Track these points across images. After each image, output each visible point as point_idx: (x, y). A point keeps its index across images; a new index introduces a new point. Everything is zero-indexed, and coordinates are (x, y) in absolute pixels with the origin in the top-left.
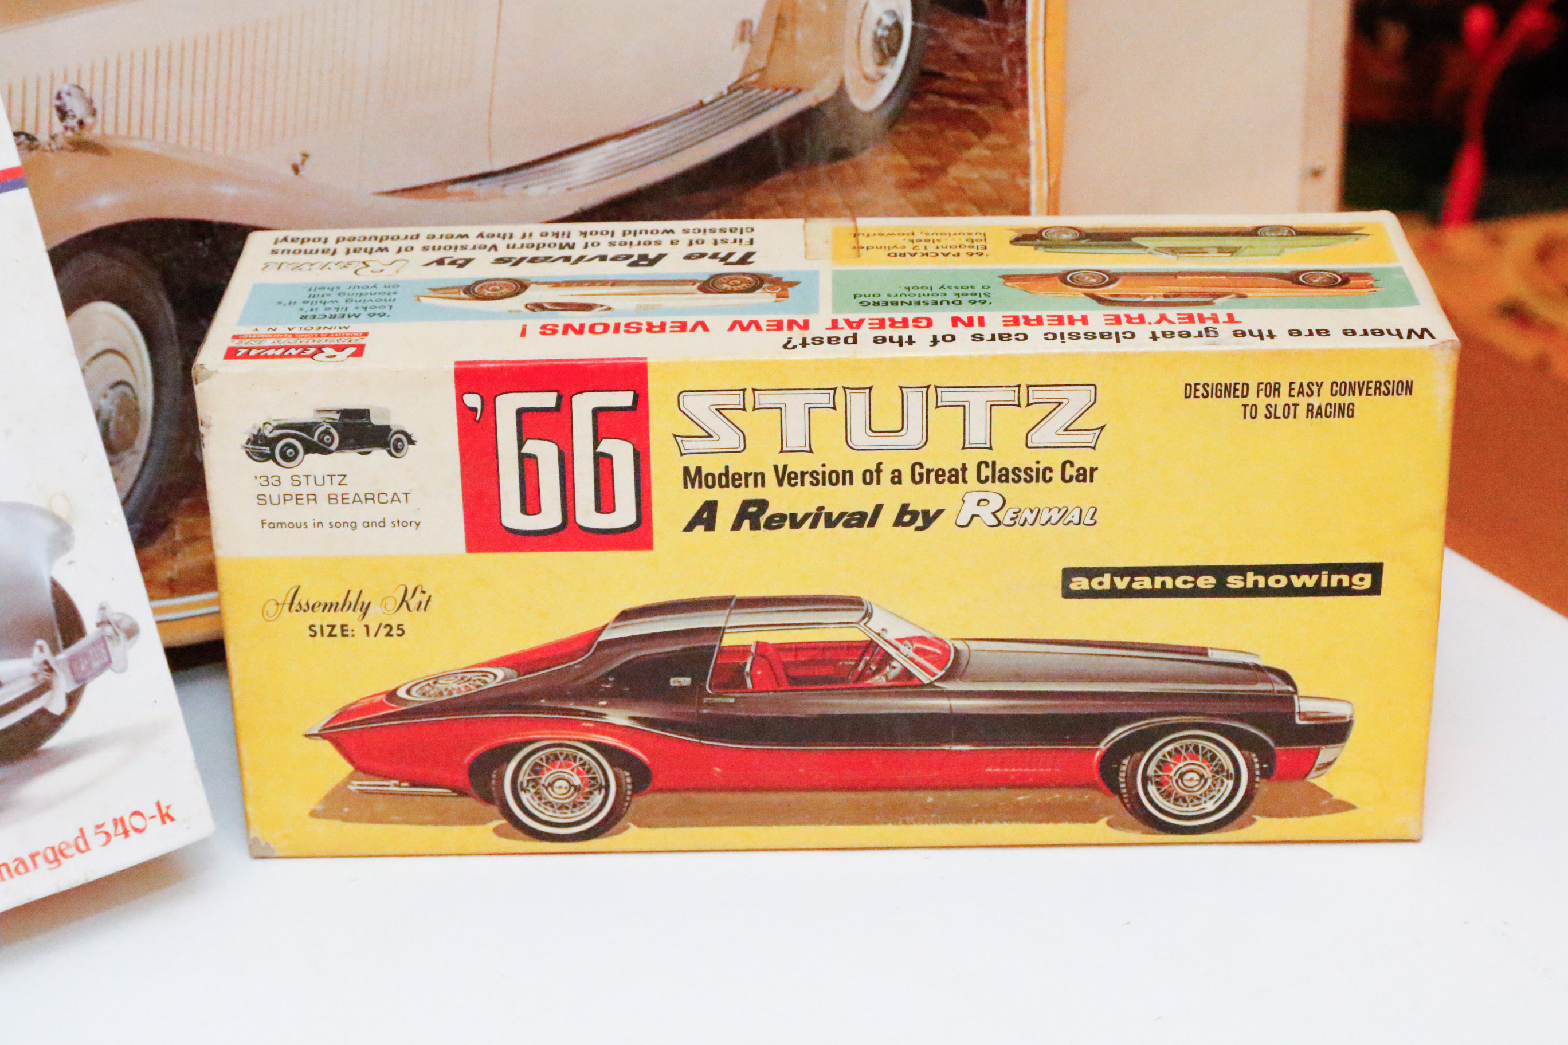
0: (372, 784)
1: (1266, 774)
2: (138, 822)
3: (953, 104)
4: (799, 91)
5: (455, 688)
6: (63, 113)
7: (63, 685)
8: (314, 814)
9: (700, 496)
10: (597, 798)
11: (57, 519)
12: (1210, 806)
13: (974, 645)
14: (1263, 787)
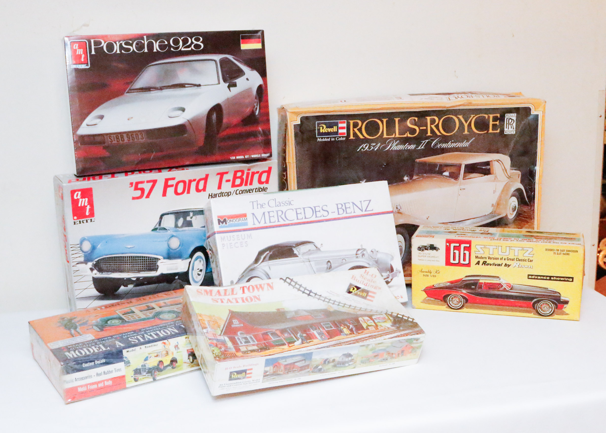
0: (429, 298)
1: (556, 308)
2: (398, 297)
3: (523, 218)
4: (500, 215)
5: (442, 285)
6: (397, 208)
7: (390, 278)
8: (422, 302)
9: (478, 260)
10: (460, 303)
11: (392, 256)
12: (548, 312)
13: (515, 285)
14: (556, 310)
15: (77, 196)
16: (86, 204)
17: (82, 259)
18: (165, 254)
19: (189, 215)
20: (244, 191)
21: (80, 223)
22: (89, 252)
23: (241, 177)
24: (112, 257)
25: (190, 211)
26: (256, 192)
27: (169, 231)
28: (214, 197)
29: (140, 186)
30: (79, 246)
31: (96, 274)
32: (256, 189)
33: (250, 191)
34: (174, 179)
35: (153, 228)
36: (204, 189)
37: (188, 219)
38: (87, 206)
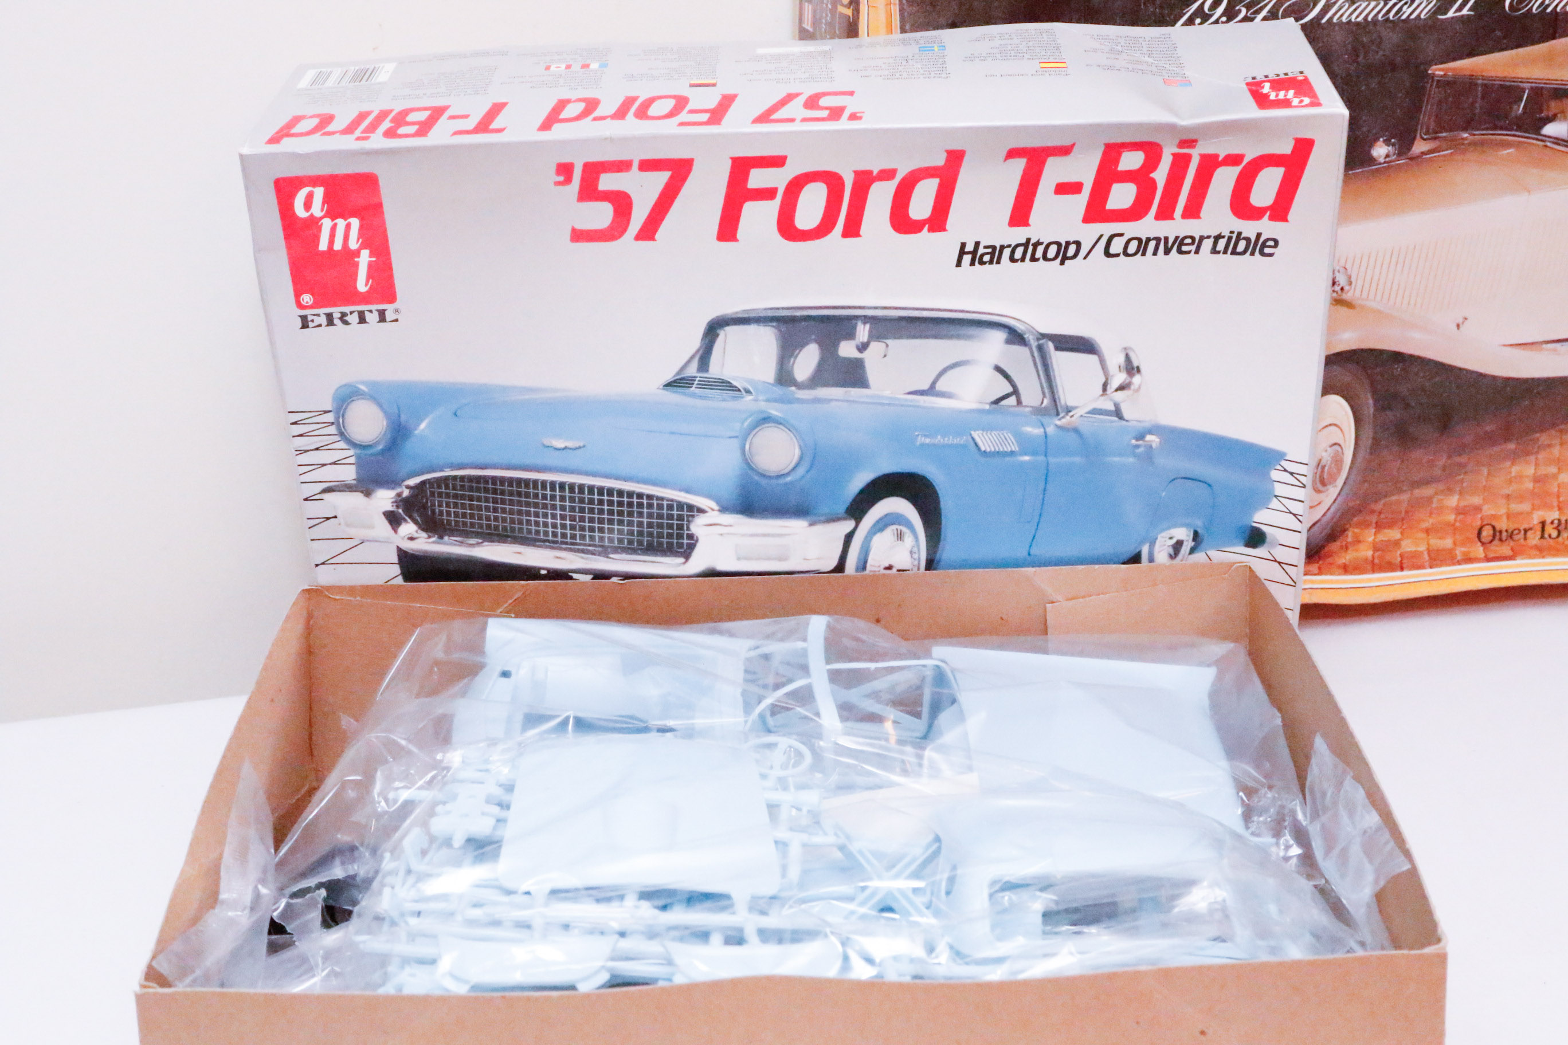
15: (308, 205)
16: (353, 245)
17: (348, 474)
18: (729, 489)
19: (851, 335)
20: (1152, 244)
21: (330, 322)
22: (380, 447)
23: (1141, 178)
24: (485, 479)
25: (856, 317)
26: (1214, 251)
27: (749, 398)
28: (987, 258)
29: (607, 182)
30: (330, 417)
31: (411, 539)
32: (1218, 237)
33: (1182, 244)
34: (778, 162)
35: (669, 377)
36: (938, 221)
37: (847, 350)
38: (357, 253)
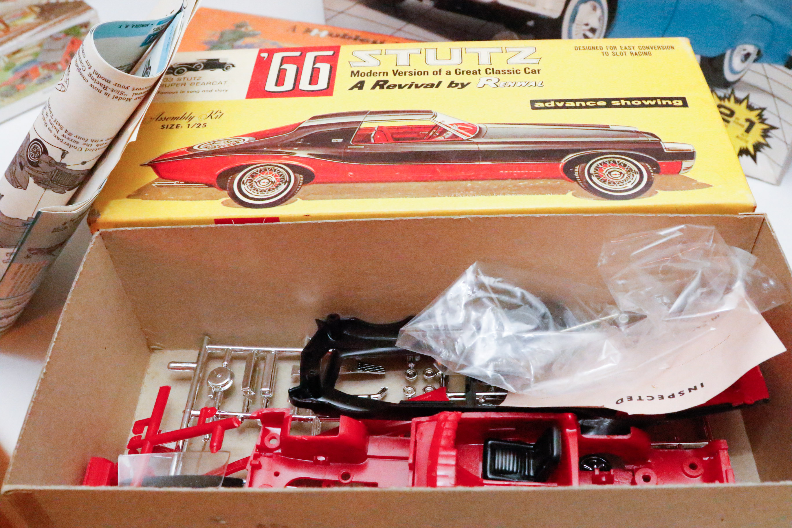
0: (165, 183)
1: (657, 172)
5: (223, 145)
8: (129, 197)
9: (357, 79)
10: (283, 187)
14: (657, 178)
